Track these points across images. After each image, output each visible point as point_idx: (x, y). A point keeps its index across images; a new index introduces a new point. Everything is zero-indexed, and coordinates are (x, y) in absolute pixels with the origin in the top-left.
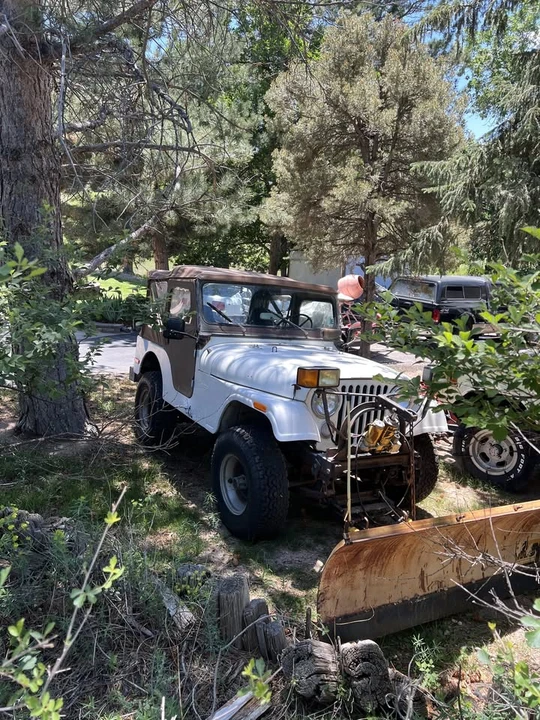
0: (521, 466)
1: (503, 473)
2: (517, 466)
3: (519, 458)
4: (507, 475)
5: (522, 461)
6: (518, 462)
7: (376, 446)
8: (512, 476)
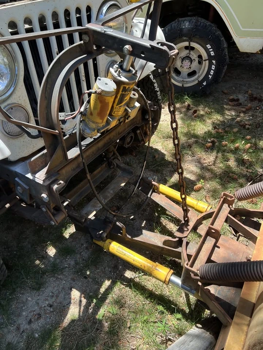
0: (212, 72)
1: (196, 82)
2: (208, 73)
3: (211, 64)
4: (200, 83)
5: (213, 67)
6: (210, 69)
7: (108, 123)
8: (205, 84)
